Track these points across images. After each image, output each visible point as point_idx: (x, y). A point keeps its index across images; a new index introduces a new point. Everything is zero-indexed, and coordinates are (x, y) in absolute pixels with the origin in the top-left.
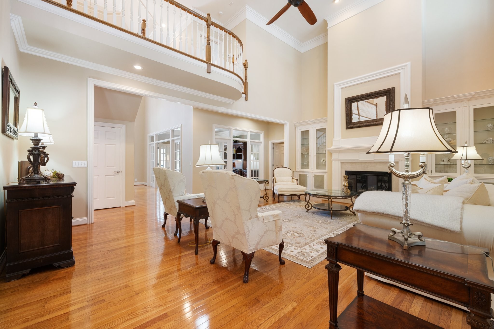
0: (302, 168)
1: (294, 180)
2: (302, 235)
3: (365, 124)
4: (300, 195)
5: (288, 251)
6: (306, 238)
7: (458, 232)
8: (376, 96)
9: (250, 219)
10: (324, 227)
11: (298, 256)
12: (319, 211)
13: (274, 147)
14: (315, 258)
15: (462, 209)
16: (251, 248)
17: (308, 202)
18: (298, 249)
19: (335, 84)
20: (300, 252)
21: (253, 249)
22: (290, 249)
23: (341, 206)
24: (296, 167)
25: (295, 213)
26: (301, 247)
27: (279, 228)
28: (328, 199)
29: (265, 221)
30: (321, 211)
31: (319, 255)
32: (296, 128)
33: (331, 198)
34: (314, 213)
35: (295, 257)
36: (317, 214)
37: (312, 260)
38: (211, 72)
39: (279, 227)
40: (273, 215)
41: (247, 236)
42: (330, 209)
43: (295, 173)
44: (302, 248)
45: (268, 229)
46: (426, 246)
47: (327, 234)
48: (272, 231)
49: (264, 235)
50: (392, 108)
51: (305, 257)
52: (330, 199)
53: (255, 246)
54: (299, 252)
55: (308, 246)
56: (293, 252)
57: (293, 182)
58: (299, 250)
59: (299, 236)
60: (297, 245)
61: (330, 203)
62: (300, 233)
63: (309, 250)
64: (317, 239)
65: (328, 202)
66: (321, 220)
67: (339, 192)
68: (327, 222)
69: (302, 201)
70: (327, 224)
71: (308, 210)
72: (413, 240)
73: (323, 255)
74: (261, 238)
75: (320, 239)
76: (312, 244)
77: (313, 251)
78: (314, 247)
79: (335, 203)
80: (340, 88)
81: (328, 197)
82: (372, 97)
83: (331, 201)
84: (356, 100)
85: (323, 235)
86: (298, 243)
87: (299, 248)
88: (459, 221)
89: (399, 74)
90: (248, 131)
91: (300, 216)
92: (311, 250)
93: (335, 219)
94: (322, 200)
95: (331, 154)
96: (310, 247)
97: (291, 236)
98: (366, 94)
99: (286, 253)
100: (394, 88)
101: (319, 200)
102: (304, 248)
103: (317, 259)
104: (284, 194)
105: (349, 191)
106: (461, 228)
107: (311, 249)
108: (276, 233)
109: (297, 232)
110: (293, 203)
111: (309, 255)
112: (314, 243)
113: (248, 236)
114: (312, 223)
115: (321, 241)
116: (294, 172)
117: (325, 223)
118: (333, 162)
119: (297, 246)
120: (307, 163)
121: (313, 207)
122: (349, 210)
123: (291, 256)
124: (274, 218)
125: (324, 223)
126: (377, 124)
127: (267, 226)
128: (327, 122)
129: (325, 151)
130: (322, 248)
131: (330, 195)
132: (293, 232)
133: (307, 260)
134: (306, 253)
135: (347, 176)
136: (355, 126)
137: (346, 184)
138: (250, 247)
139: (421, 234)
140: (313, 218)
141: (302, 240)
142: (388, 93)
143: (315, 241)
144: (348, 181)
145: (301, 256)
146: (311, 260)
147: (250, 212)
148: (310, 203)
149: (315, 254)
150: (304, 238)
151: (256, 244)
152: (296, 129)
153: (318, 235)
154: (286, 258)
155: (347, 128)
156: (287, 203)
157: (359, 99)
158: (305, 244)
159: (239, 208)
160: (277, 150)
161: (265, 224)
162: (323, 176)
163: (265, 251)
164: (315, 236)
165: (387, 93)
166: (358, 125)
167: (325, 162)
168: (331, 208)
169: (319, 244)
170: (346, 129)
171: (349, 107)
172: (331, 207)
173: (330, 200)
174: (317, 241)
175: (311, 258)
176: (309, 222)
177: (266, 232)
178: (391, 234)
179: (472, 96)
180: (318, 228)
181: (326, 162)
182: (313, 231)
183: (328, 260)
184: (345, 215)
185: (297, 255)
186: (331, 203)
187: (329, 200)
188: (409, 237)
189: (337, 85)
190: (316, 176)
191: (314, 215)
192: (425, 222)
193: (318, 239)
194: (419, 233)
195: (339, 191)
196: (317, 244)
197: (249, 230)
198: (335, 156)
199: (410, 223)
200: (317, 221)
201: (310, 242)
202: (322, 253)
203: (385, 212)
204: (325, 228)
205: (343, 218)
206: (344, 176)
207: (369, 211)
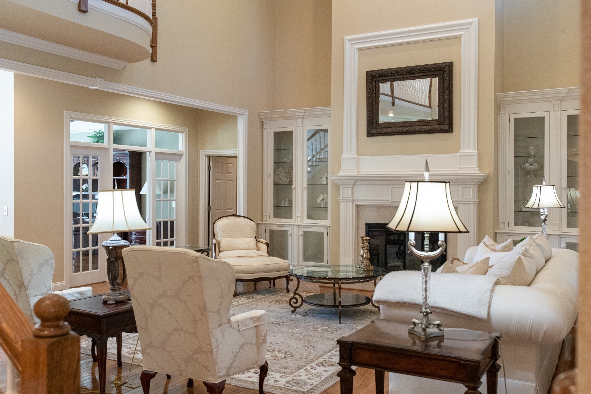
0: (276, 216)
1: (260, 245)
2: (290, 355)
3: (403, 128)
4: (274, 279)
5: (270, 381)
6: (298, 359)
7: (485, 319)
8: (422, 74)
9: (220, 325)
10: (328, 338)
11: (289, 386)
12: (316, 310)
13: (211, 165)
14: (316, 386)
15: (492, 290)
16: (221, 374)
17: (295, 293)
18: (286, 376)
19: (347, 38)
20: (291, 380)
21: (224, 375)
22: (273, 378)
23: (357, 297)
24: (264, 214)
25: (270, 317)
26: (292, 373)
27: (263, 338)
28: (332, 285)
29: (241, 329)
30: (319, 308)
31: (323, 381)
32: (264, 125)
33: (340, 282)
34: (306, 314)
35: (284, 388)
36: (313, 316)
37: (312, 390)
38: (88, 11)
39: (263, 336)
40: (252, 318)
41: (215, 353)
42: (337, 304)
43: (262, 228)
44: (294, 374)
45: (245, 342)
46: (445, 337)
47: (332, 350)
48: (252, 344)
49: (239, 352)
50: (448, 102)
51: (300, 387)
52: (338, 283)
53: (226, 370)
54: (289, 381)
55: (302, 370)
56: (279, 382)
57: (258, 249)
58: (289, 378)
59: (285, 357)
60: (284, 370)
61: (337, 291)
62: (286, 352)
63: (306, 376)
64: (317, 358)
65: (332, 290)
66: (322, 326)
67: (354, 270)
68: (333, 329)
69: (280, 290)
70: (332, 333)
71: (295, 308)
72: (433, 330)
73: (329, 380)
74: (235, 357)
75: (322, 358)
76: (308, 367)
77: (311, 377)
78: (314, 371)
79: (345, 291)
80: (356, 49)
81: (333, 281)
82: (414, 75)
83: (340, 288)
84: (387, 78)
85: (327, 352)
86: (285, 368)
87: (288, 376)
88: (487, 306)
89: (459, 37)
90: (151, 128)
91: (281, 322)
92: (308, 376)
93: (345, 322)
94: (320, 286)
95: (337, 187)
96: (306, 371)
97: (271, 358)
98: (403, 67)
99: (268, 384)
100: (452, 62)
101: (314, 288)
102: (296, 373)
103: (319, 387)
104: (244, 277)
105: (371, 267)
106: (489, 314)
107: (309, 374)
108: (258, 347)
109: (280, 351)
110: (262, 296)
111: (306, 384)
112: (312, 364)
113: (217, 355)
114: (306, 333)
115: (324, 361)
116: (259, 225)
117: (329, 330)
118: (341, 205)
119: (285, 373)
120: (286, 205)
121: (306, 302)
122: (370, 304)
123: (277, 387)
124: (254, 322)
125: (327, 331)
126: (422, 131)
127: (243, 335)
128: (330, 116)
129: (324, 179)
130: (325, 371)
131: (337, 276)
132: (274, 351)
133: (303, 390)
134: (300, 381)
135: (368, 238)
136: (384, 131)
137: (366, 254)
138: (219, 373)
139: (440, 323)
140: (305, 323)
141: (291, 363)
142: (442, 72)
143: (314, 362)
144: (369, 247)
145: (293, 386)
146: (310, 389)
147: (220, 315)
148: (298, 294)
149: (316, 381)
150: (294, 358)
151: (228, 367)
152: (264, 127)
153: (318, 352)
154: (269, 391)
155: (370, 134)
156: (250, 298)
157: (392, 76)
158: (298, 368)
159: (203, 310)
160: (217, 172)
161: (240, 334)
162: (322, 233)
163: (229, 386)
164: (313, 354)
165: (440, 72)
166: (389, 130)
167: (325, 203)
168: (340, 302)
169: (321, 366)
170: (368, 136)
171: (373, 91)
172: (340, 300)
173: (337, 286)
174: (316, 361)
175: (309, 387)
176: (300, 331)
177: (242, 347)
178: (412, 326)
179: (565, 94)
180: (316, 341)
181: (327, 203)
182: (308, 346)
183: (340, 365)
184: (363, 313)
185: (286, 385)
186: (340, 292)
187: (334, 285)
188: (427, 327)
189: (350, 40)
190: (306, 235)
191: (307, 317)
192: (454, 310)
193: (319, 358)
194: (438, 322)
195: (354, 268)
196: (318, 366)
197: (219, 344)
198: (345, 193)
199: (429, 312)
200: (313, 329)
201: (305, 364)
202: (326, 378)
203: (412, 301)
204: (330, 340)
205: (361, 320)
206: (363, 238)
207: (393, 301)
